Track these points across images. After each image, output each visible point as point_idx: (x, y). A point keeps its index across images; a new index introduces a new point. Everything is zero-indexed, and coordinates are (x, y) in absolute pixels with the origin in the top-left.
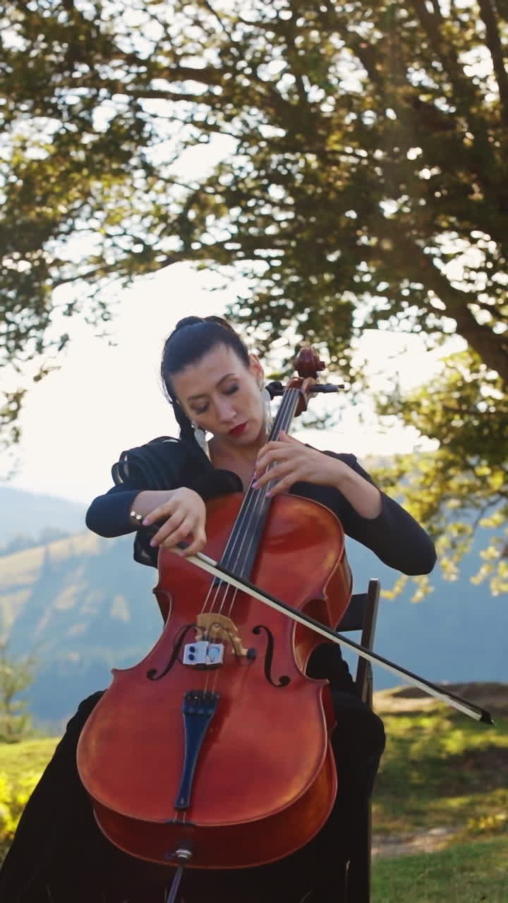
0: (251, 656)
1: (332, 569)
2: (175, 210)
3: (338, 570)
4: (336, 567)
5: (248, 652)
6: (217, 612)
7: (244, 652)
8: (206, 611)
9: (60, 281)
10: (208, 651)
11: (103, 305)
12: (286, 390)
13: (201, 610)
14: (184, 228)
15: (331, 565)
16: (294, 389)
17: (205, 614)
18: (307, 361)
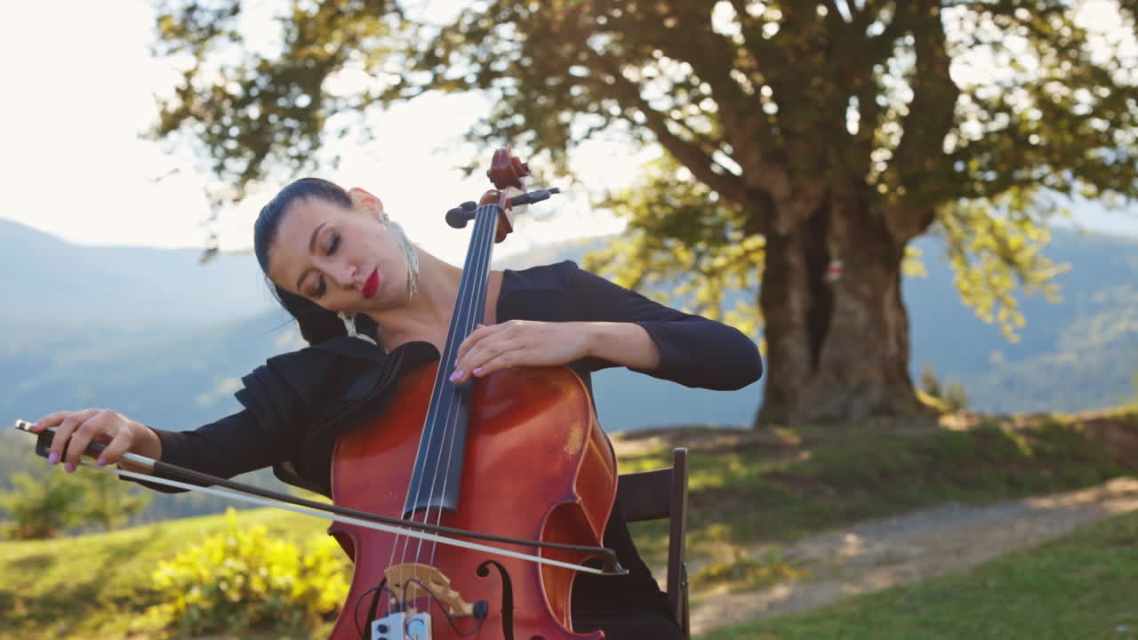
0: (481, 613)
1: (581, 451)
2: (423, 47)
3: (590, 451)
4: (586, 446)
5: (475, 609)
6: (413, 560)
7: (468, 609)
8: (397, 561)
9: (335, 112)
10: (406, 627)
11: (368, 130)
12: (478, 208)
13: (389, 561)
14: (430, 60)
15: (578, 446)
16: (489, 205)
17: (395, 566)
18: (503, 167)
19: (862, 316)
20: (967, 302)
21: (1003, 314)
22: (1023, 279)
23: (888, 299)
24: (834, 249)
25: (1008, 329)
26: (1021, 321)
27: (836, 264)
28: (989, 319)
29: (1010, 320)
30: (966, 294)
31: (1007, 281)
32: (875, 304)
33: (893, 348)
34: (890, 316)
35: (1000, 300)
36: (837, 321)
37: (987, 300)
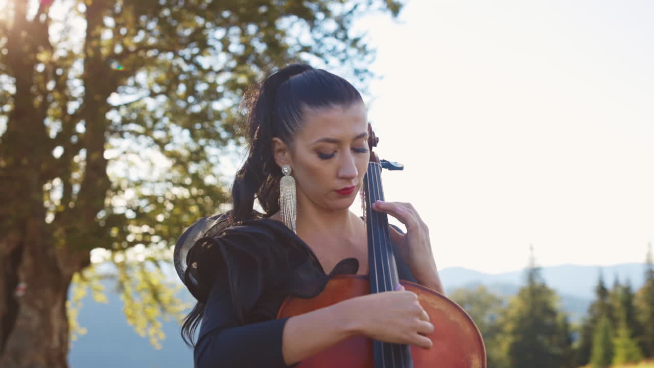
19: (36, 320)
20: (130, 322)
21: (152, 331)
22: (163, 309)
23: (55, 311)
24: (22, 275)
25: (154, 341)
26: (162, 336)
27: (22, 286)
28: (142, 334)
29: (156, 335)
30: (130, 317)
31: (154, 312)
32: (45, 313)
33: (56, 342)
34: (56, 323)
35: (151, 322)
36: (20, 323)
37: (142, 321)
